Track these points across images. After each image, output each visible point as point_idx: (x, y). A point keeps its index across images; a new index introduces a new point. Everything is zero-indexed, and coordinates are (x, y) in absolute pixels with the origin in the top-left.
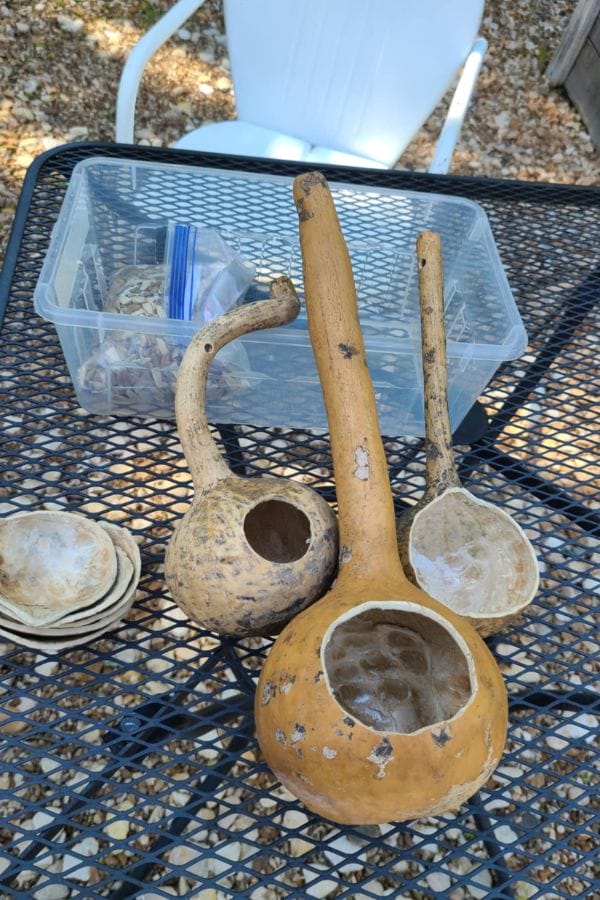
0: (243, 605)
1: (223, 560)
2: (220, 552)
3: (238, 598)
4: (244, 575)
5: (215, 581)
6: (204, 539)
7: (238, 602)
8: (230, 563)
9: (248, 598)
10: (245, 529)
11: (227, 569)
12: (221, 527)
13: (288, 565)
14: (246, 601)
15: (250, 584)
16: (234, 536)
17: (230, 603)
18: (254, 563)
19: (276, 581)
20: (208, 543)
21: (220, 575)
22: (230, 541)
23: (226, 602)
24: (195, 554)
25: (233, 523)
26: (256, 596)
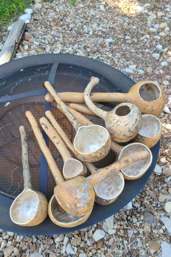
0: (126, 127)
1: (117, 122)
2: (115, 121)
3: (125, 126)
4: (123, 121)
5: (118, 127)
6: (111, 122)
7: (125, 127)
8: (118, 121)
9: (126, 125)
10: (117, 114)
11: (119, 123)
12: (112, 118)
13: (129, 114)
14: (126, 126)
15: (125, 122)
16: (115, 117)
17: (124, 128)
18: (123, 118)
19: (129, 118)
20: (112, 122)
21: (118, 125)
22: (115, 118)
23: (123, 129)
24: (111, 126)
25: (114, 116)
26: (128, 123)
